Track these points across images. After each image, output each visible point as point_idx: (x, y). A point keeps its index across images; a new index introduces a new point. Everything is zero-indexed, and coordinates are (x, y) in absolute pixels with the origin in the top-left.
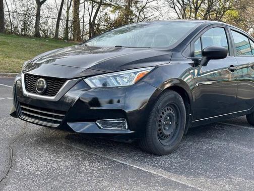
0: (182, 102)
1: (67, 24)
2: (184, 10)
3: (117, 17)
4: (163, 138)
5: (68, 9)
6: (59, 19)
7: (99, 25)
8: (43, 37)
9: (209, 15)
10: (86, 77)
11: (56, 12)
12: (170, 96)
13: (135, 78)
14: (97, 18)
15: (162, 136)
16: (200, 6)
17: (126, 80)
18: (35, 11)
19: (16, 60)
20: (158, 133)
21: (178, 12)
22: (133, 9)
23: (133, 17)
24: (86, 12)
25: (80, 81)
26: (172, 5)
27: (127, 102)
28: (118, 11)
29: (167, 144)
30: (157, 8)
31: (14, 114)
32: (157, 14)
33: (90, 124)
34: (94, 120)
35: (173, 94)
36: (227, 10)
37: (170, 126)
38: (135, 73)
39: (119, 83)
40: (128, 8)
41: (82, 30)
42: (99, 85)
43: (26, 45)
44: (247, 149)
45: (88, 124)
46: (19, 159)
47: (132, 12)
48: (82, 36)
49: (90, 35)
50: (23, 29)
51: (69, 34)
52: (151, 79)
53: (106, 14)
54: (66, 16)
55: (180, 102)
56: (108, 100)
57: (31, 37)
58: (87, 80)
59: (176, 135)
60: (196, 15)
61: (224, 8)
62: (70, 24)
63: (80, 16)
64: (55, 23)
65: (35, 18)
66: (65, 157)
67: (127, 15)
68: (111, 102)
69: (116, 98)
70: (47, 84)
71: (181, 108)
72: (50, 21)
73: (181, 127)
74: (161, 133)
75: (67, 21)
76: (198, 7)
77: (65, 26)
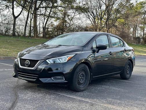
0: (88, 69)
1: (30, 28)
2: (95, 19)
3: (58, 24)
4: (80, 84)
5: (31, 20)
6: (26, 26)
7: (48, 28)
8: (17, 36)
9: (108, 22)
10: (47, 59)
11: (24, 22)
12: (83, 66)
13: (67, 59)
14: (47, 25)
15: (79, 84)
16: (103, 17)
17: (63, 60)
18: (13, 22)
19: (4, 50)
20: (77, 82)
21: (92, 20)
22: (67, 19)
23: (67, 24)
24: (41, 22)
25: (44, 61)
26: (88, 17)
27: (64, 69)
28: (58, 21)
29: (82, 87)
30: (79, 19)
31: (15, 76)
32: (80, 21)
33: (49, 79)
34: (50, 77)
35: (84, 65)
36: (118, 19)
37: (83, 79)
38: (67, 57)
39: (60, 61)
40: (64, 18)
41: (38, 31)
42: (52, 62)
43: (9, 41)
44: (117, 89)
45: (48, 79)
46: (19, 94)
47: (66, 21)
48: (39, 34)
49: (43, 34)
50: (6, 32)
51: (32, 34)
52: (74, 59)
53: (52, 22)
54: (30, 24)
55: (87, 69)
56: (56, 68)
57: (11, 36)
58: (47, 61)
59: (86, 83)
60: (101, 22)
61: (116, 18)
62: (32, 28)
63: (38, 24)
64: (24, 28)
65: (12, 26)
66: (39, 94)
67: (63, 23)
68: (57, 69)
69: (59, 67)
70: (30, 62)
71: (87, 71)
72: (21, 27)
73: (88, 80)
74: (79, 82)
75: (31, 27)
76: (102, 18)
77: (29, 29)
